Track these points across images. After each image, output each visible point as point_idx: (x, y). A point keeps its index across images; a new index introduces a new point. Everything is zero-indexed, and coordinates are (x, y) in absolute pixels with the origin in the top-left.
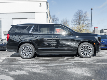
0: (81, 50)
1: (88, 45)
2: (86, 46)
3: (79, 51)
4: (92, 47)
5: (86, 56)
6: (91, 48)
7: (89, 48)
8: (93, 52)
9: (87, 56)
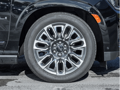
0: (35, 47)
1: (67, 25)
2: (59, 30)
3: (29, 52)
4: (88, 34)
5: (58, 74)
6: (83, 40)
7: (74, 36)
8: (89, 56)
9: (64, 73)
